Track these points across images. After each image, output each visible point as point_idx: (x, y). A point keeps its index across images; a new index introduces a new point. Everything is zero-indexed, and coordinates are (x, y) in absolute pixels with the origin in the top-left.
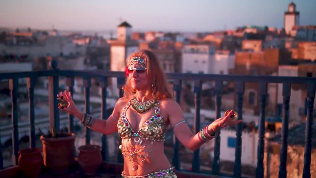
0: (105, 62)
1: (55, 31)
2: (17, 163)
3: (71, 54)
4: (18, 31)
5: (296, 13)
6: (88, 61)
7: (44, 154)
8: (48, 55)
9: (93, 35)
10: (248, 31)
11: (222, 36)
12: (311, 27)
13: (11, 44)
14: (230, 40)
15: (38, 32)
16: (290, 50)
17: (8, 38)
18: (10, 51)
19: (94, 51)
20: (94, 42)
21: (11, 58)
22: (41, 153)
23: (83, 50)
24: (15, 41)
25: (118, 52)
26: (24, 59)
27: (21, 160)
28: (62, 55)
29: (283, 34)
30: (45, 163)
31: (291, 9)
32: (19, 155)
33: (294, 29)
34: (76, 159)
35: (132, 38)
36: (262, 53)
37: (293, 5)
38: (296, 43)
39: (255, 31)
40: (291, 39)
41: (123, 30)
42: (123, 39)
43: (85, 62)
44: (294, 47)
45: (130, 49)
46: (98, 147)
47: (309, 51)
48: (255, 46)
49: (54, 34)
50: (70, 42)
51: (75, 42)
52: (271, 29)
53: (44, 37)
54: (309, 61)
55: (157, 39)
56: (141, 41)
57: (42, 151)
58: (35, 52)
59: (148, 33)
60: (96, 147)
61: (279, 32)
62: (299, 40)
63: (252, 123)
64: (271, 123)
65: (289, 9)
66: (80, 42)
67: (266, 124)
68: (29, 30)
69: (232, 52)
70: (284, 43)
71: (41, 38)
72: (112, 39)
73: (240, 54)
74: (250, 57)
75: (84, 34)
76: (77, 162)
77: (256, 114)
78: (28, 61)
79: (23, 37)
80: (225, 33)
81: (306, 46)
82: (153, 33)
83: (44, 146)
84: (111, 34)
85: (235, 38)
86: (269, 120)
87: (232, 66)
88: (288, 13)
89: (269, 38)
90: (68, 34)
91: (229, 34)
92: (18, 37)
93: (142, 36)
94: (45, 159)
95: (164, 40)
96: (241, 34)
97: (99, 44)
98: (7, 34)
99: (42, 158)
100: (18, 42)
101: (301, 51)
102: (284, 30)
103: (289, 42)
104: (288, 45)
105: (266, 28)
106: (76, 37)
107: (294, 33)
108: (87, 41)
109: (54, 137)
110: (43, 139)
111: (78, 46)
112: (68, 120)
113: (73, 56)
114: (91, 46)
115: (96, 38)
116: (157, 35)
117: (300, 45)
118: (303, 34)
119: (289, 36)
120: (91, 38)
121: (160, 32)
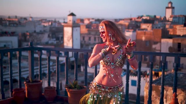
0: (60, 36)
1: (31, 18)
2: (12, 96)
3: (41, 31)
4: (9, 17)
5: (173, 8)
6: (50, 35)
7: (26, 91)
8: (27, 32)
9: (54, 20)
10: (144, 18)
11: (129, 21)
12: (181, 16)
13: (6, 26)
14: (134, 23)
15: (21, 18)
16: (168, 30)
17: (3, 22)
18: (5, 29)
19: (54, 29)
20: (54, 24)
21: (5, 34)
22: (25, 91)
23: (48, 29)
24: (8, 23)
25: (68, 31)
26: (13, 34)
27: (14, 94)
28: (35, 32)
29: (165, 20)
30: (26, 96)
31: (170, 5)
32: (13, 92)
33: (171, 17)
34: (43, 94)
35: (76, 22)
36: (152, 31)
37: (171, 3)
38: (172, 25)
39: (148, 18)
40: (169, 23)
41: (71, 18)
42: (71, 23)
43: (49, 36)
44: (171, 27)
45: (75, 29)
46: (55, 88)
47: (180, 30)
48: (148, 27)
49: (31, 19)
50: (40, 24)
51: (43, 24)
52: (158, 17)
53: (25, 21)
54: (179, 36)
55: (91, 23)
56: (81, 24)
57: (25, 90)
58: (19, 30)
59: (85, 19)
60: (53, 88)
61: (162, 19)
62: (174, 23)
63: (146, 72)
64: (156, 72)
65: (168, 5)
66: (46, 25)
67: (153, 73)
68: (16, 17)
69: (135, 31)
70: (165, 25)
71: (23, 22)
72: (64, 22)
73: (139, 32)
74: (145, 34)
75: (48, 20)
76: (43, 96)
77: (148, 66)
78: (15, 36)
79: (13, 21)
80: (131, 19)
81: (178, 27)
82: (89, 19)
83: (26, 87)
84: (64, 19)
85: (137, 22)
86: (155, 70)
87: (135, 39)
88: (167, 8)
89: (156, 22)
90: (39, 20)
91: (133, 20)
92: (10, 21)
93: (82, 21)
94: (26, 94)
95: (95, 23)
96: (140, 20)
97: (57, 25)
98: (3, 19)
99: (25, 93)
100: (9, 24)
101: (175, 30)
102: (165, 17)
103: (168, 24)
104: (167, 27)
105: (155, 16)
106: (44, 21)
107: (171, 19)
108: (50, 23)
109: (31, 83)
110: (25, 84)
111: (44, 26)
112: (39, 70)
113: (42, 33)
114: (52, 26)
115: (55, 22)
116: (91, 20)
117: (175, 27)
118: (176, 20)
119: (168, 21)
120: (52, 21)
121: (93, 19)
